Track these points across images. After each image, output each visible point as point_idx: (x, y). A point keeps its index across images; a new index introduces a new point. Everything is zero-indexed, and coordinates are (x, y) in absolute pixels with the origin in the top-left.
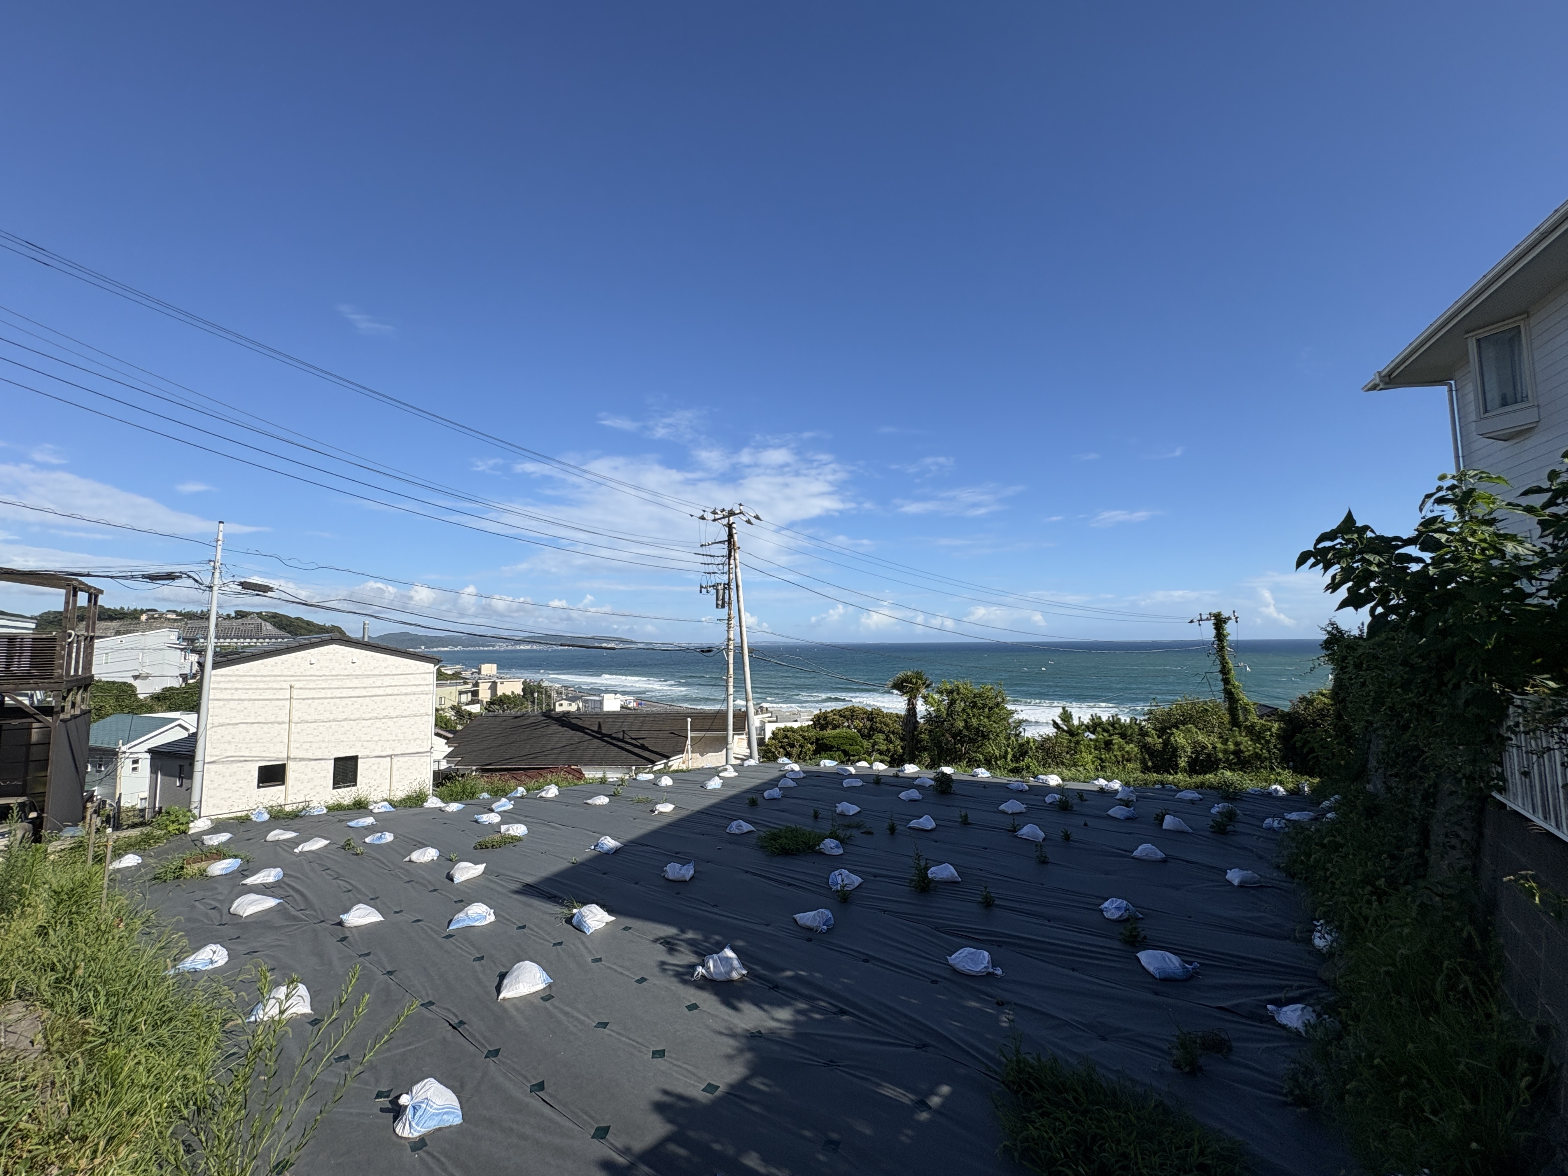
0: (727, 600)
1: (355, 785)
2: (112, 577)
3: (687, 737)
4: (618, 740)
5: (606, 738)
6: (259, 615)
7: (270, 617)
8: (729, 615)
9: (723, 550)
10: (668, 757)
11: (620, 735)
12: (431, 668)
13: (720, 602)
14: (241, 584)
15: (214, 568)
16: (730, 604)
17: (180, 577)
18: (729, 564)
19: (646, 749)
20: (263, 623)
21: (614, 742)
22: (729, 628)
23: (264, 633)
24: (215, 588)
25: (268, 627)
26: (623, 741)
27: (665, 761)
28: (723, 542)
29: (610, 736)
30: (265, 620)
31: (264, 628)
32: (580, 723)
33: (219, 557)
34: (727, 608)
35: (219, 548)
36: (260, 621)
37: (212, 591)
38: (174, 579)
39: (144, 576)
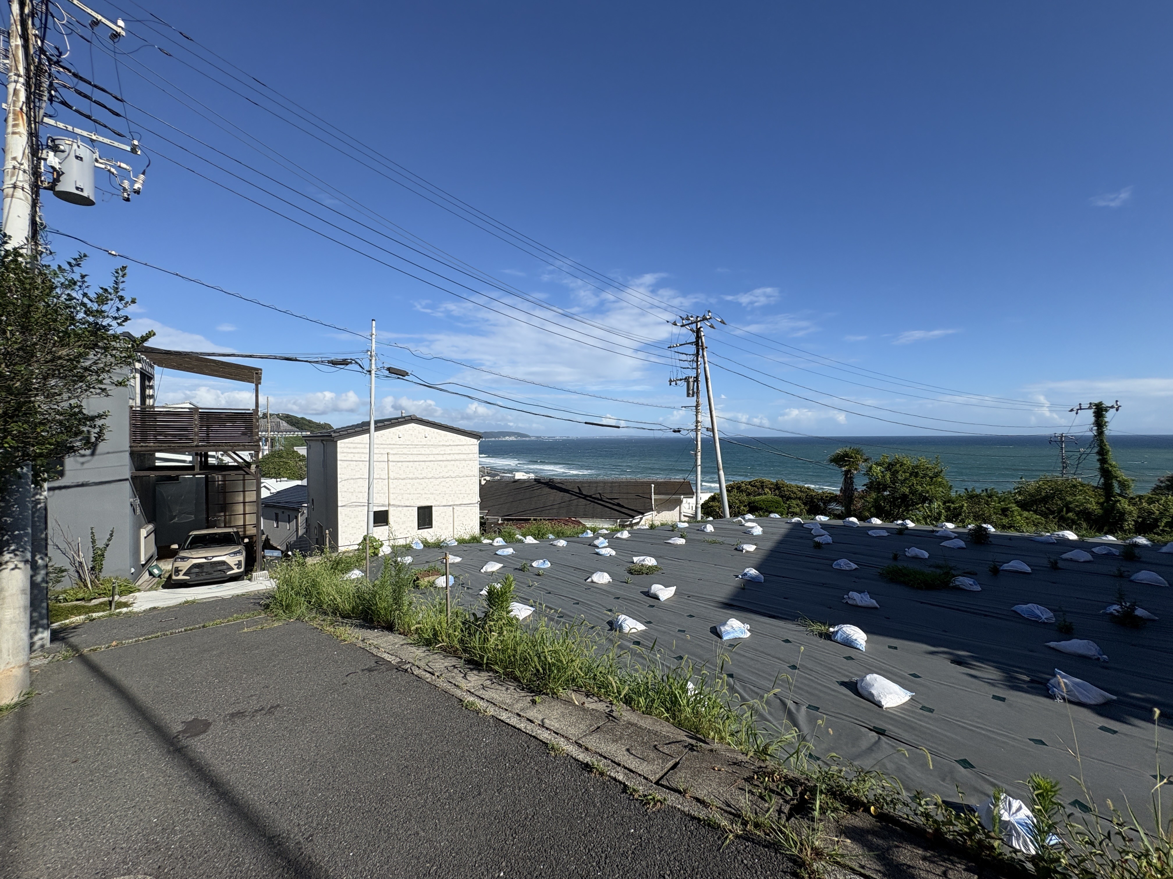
0: (695, 390)
1: (431, 527)
2: (310, 362)
3: (651, 499)
4: (598, 499)
5: (588, 498)
6: (278, 415)
7: (285, 417)
8: (697, 402)
9: (693, 349)
10: (643, 514)
11: (598, 496)
12: (475, 442)
13: (691, 392)
14: (389, 369)
15: (371, 356)
16: (698, 393)
17: (351, 363)
18: (697, 361)
19: (623, 507)
20: (281, 421)
21: (596, 501)
22: (697, 413)
23: (282, 428)
24: (373, 372)
25: (284, 424)
26: (601, 500)
27: (641, 516)
28: (691, 343)
29: (590, 496)
30: (281, 419)
31: (281, 425)
32: (564, 487)
33: (374, 348)
34: (695, 396)
35: (374, 340)
36: (278, 420)
37: (370, 374)
38: (347, 364)
39: (329, 362)
